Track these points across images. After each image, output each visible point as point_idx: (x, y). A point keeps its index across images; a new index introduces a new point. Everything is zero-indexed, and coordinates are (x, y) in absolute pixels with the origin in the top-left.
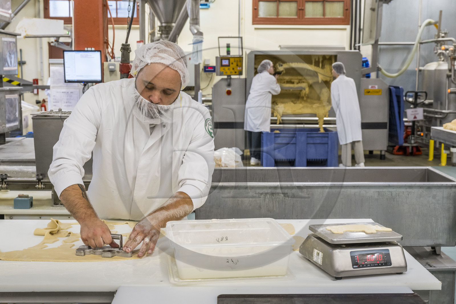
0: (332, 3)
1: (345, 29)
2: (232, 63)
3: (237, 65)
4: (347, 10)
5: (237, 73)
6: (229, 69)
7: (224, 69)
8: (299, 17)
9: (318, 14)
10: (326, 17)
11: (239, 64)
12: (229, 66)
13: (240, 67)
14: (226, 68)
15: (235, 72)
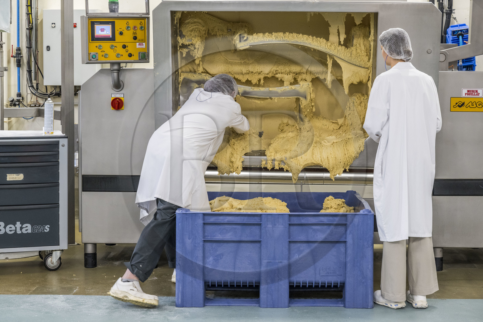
2: (121, 33)
3: (135, 38)
5: (136, 57)
6: (112, 47)
7: (100, 47)
11: (140, 34)
12: (113, 39)
13: (142, 41)
14: (106, 45)
15: (130, 55)
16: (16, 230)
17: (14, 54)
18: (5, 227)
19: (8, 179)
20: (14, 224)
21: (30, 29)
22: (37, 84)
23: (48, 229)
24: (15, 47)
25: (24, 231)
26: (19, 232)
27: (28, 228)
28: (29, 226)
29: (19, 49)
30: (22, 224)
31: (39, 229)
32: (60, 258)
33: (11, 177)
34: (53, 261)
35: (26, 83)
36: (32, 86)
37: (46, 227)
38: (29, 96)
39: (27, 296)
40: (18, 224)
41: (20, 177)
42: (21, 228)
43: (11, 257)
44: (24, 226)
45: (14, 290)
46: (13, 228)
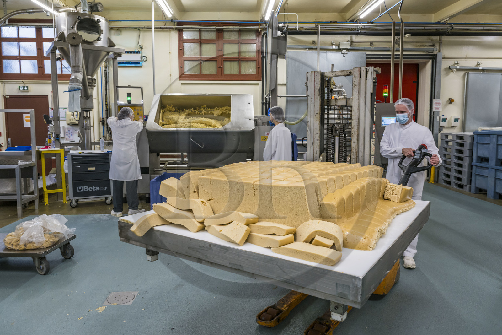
0: (246, 62)
1: (258, 84)
3: (138, 114)
4: (259, 68)
8: (219, 74)
9: (235, 72)
10: (242, 74)
11: (140, 113)
13: (141, 115)
16: (93, 189)
17: (101, 120)
18: (88, 188)
19: (89, 170)
20: (92, 187)
21: (107, 111)
22: (111, 132)
23: (106, 189)
24: (101, 117)
25: (96, 190)
26: (94, 190)
27: (98, 189)
28: (98, 188)
29: (103, 118)
30: (95, 187)
31: (102, 189)
32: (111, 200)
33: (90, 169)
34: (108, 201)
35: (106, 131)
36: (109, 133)
37: (105, 188)
38: (108, 137)
39: (93, 215)
40: (94, 187)
41: (94, 169)
42: (95, 189)
43: (94, 200)
44: (96, 188)
45: (90, 213)
46: (92, 189)
